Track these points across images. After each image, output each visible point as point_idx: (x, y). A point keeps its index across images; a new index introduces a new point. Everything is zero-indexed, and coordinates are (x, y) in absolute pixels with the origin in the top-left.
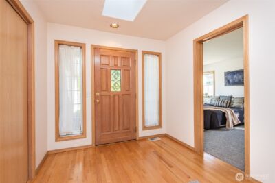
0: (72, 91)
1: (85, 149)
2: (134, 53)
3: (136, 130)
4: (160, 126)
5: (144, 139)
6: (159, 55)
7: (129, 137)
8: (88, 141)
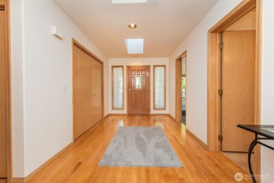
0: (118, 88)
1: (123, 115)
2: (148, 67)
3: (149, 110)
4: (165, 109)
5: (154, 115)
6: (164, 66)
7: (146, 113)
8: (125, 112)
